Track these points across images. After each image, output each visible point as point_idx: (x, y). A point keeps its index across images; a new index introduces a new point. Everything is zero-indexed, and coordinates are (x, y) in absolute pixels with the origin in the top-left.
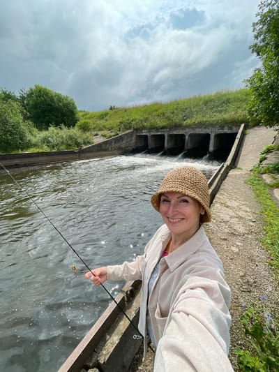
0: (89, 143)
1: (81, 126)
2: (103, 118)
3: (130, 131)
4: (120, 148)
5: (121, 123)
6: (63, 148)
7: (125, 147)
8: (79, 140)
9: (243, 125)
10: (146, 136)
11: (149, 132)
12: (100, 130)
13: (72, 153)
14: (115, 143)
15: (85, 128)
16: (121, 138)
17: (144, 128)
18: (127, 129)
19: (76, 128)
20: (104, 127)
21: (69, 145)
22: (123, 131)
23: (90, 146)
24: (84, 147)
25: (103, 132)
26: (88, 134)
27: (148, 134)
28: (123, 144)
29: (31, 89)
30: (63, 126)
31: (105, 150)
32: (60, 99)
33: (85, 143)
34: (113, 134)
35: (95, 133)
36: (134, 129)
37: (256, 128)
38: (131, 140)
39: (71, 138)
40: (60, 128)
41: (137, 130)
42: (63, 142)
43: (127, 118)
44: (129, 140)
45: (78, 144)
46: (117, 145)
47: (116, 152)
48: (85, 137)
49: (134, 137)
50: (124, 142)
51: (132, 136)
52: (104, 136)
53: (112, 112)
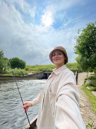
0: (27, 74)
1: (26, 69)
2: (33, 67)
3: (41, 72)
4: (37, 77)
5: (39, 69)
6: (17, 75)
7: (39, 77)
8: (24, 73)
9: (76, 72)
10: (47, 74)
11: (48, 72)
12: (32, 71)
13: (20, 77)
14: (36, 75)
15: (27, 70)
16: (38, 74)
17: (46, 71)
18: (41, 71)
19: (24, 69)
20: (33, 70)
21: (20, 74)
22: (39, 71)
23: (27, 75)
24: (25, 75)
25: (32, 72)
26: (27, 71)
27: (47, 73)
28: (39, 76)
29: (14, 58)
30: (20, 68)
31: (32, 77)
32: (21, 61)
33: (25, 74)
34: (36, 72)
35: (30, 71)
36: (43, 71)
37: (81, 73)
38: (42, 75)
39: (21, 72)
40: (19, 69)
41: (44, 71)
42: (18, 73)
43: (41, 68)
44: (41, 74)
45: (23, 74)
46: (37, 76)
47: (36, 78)
48: (26, 72)
49: (43, 74)
50: (39, 75)
51: (42, 73)
52: (33, 73)
53: (37, 66)
